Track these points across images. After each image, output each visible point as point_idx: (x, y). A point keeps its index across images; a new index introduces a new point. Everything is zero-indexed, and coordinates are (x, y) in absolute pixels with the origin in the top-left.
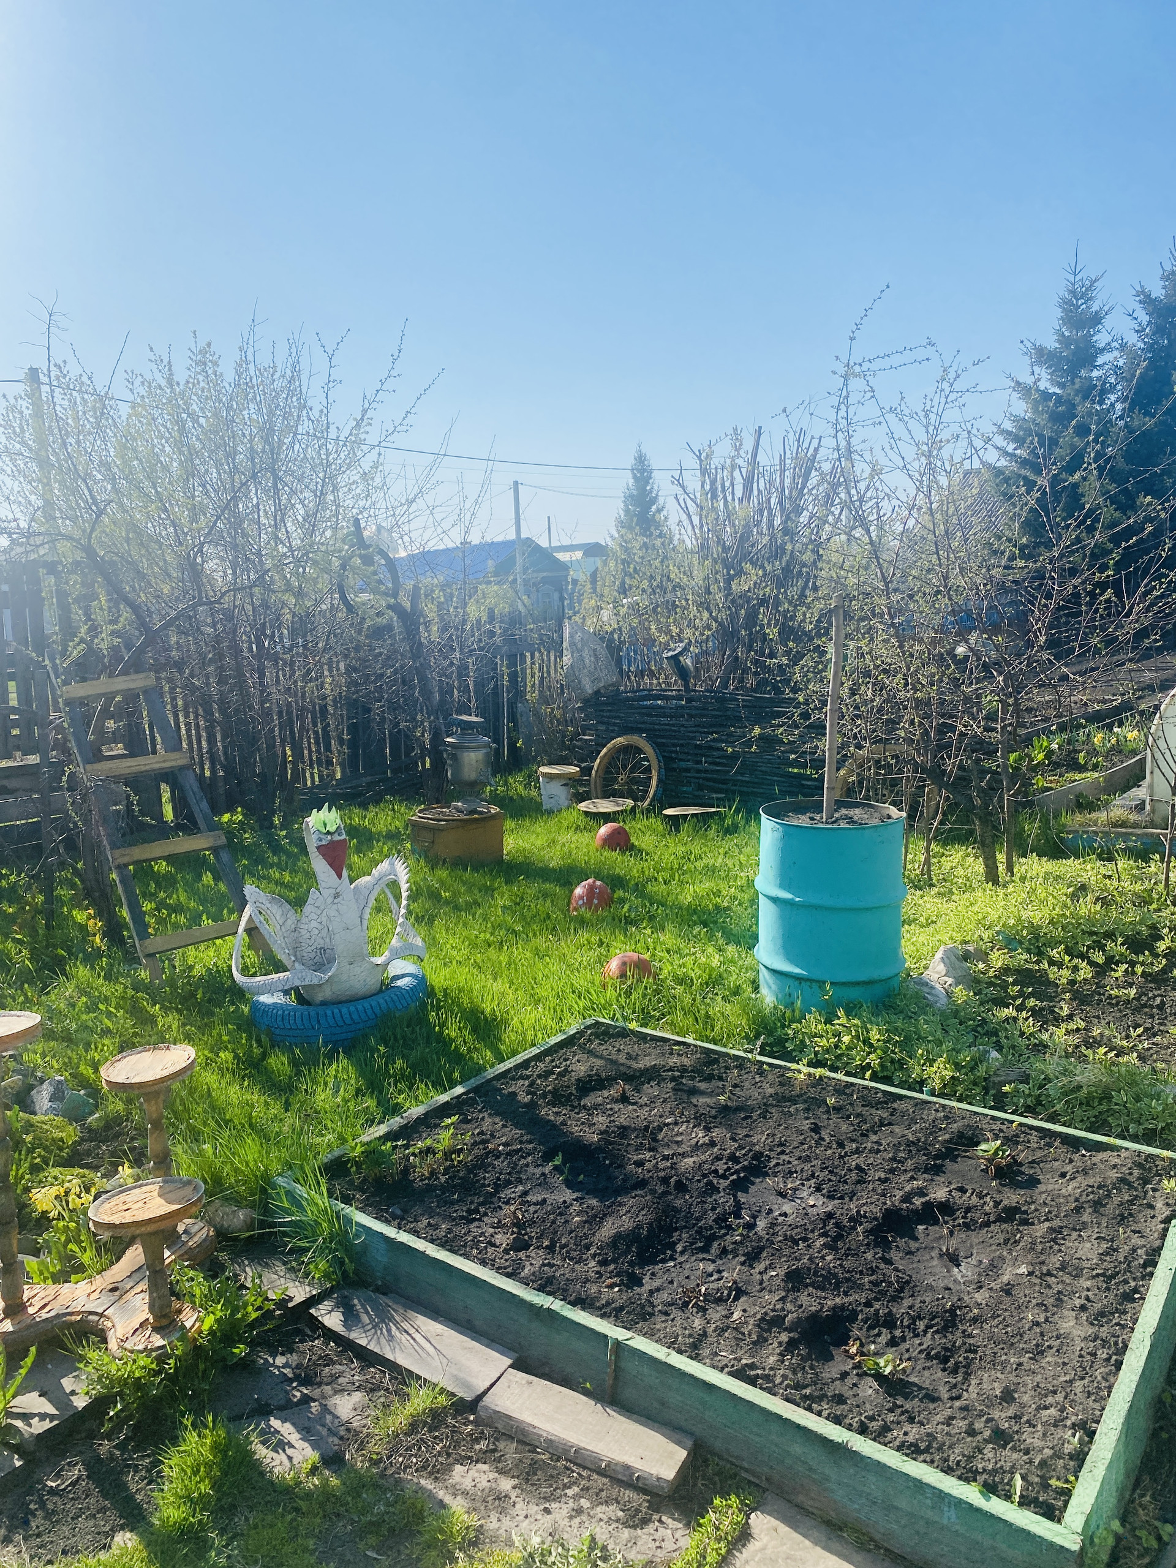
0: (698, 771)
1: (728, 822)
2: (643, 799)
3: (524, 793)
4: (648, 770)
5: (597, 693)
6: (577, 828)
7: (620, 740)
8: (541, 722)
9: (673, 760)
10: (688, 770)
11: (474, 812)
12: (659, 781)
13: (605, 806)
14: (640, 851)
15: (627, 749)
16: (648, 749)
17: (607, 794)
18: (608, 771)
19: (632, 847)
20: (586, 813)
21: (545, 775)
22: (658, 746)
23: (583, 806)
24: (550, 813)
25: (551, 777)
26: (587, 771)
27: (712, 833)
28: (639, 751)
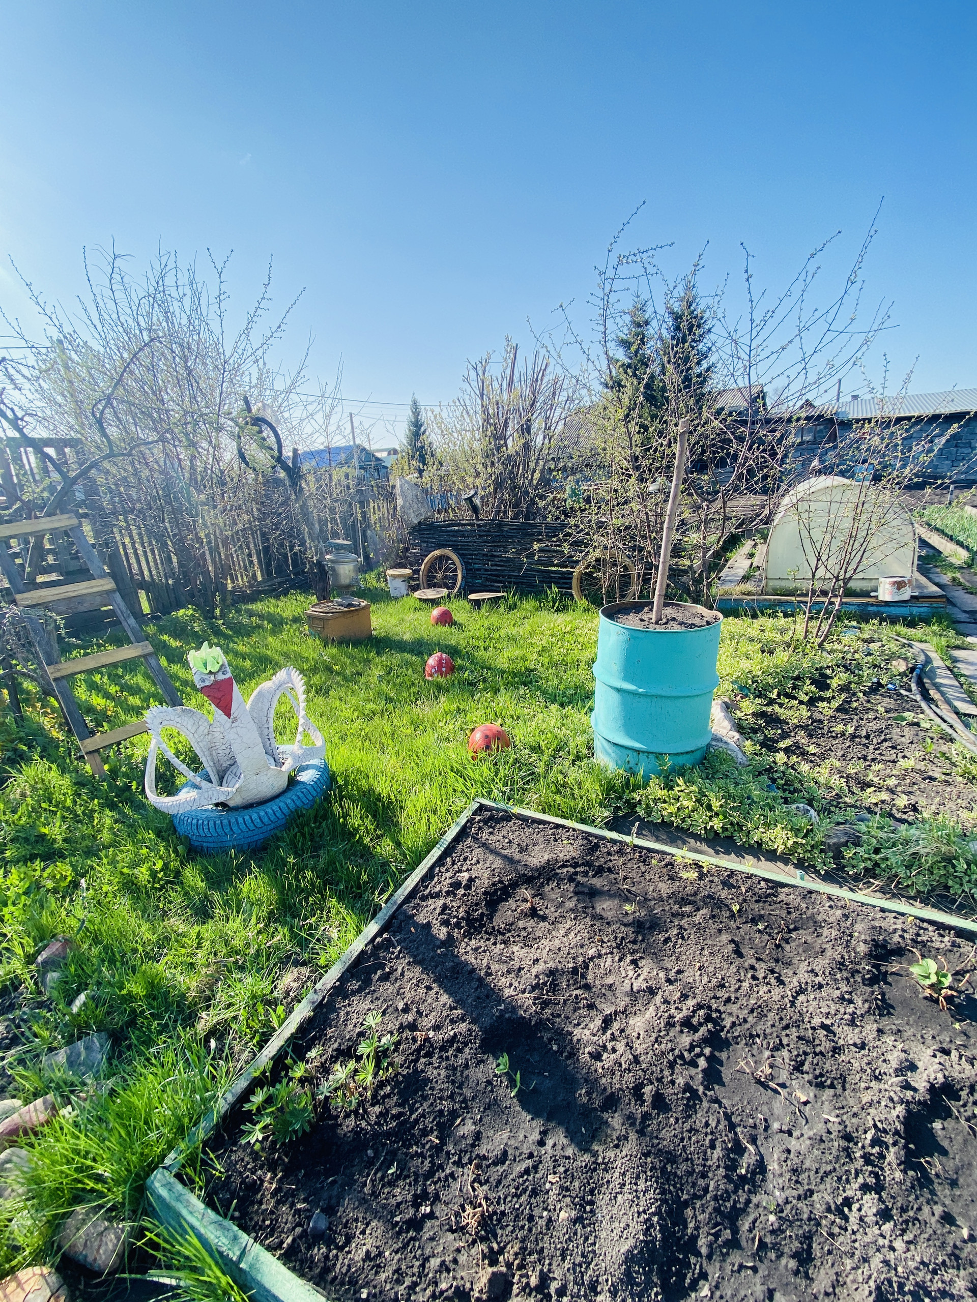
0: (486, 570)
1: (511, 602)
2: (453, 588)
3: (377, 585)
4: (455, 570)
5: (420, 523)
6: (415, 609)
7: (437, 552)
8: (383, 541)
9: (470, 564)
10: (479, 570)
11: (350, 605)
12: (463, 577)
13: (431, 594)
14: (461, 625)
15: (440, 558)
16: (454, 557)
17: (431, 585)
18: (429, 571)
19: (455, 623)
20: (420, 599)
21: (391, 576)
22: (461, 556)
23: (418, 594)
24: (396, 599)
25: (394, 577)
26: (416, 572)
27: (502, 609)
28: (448, 558)
